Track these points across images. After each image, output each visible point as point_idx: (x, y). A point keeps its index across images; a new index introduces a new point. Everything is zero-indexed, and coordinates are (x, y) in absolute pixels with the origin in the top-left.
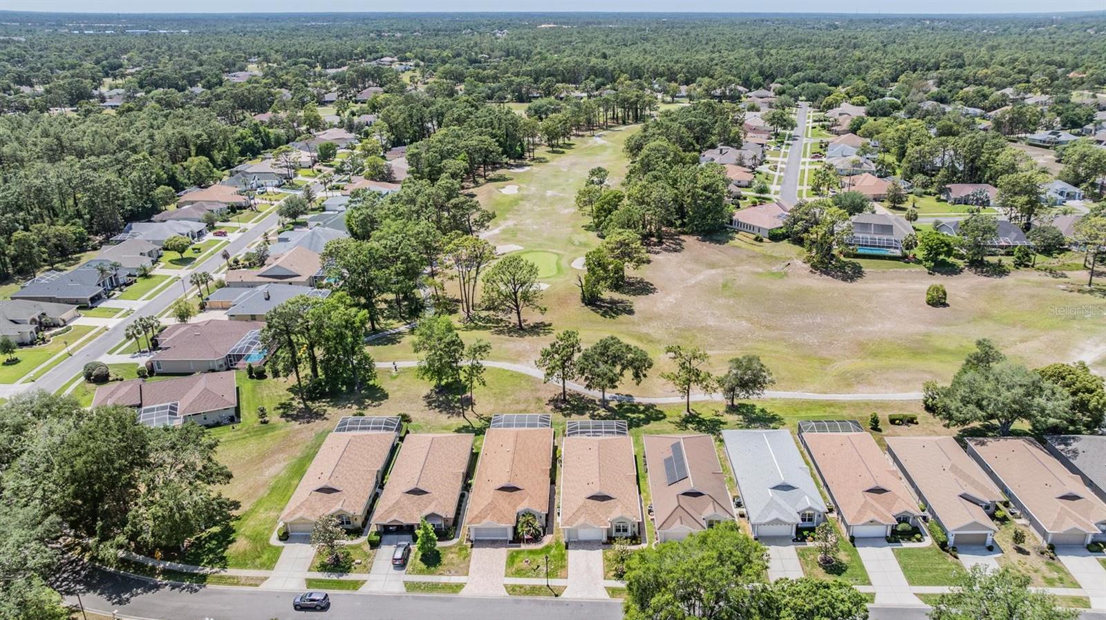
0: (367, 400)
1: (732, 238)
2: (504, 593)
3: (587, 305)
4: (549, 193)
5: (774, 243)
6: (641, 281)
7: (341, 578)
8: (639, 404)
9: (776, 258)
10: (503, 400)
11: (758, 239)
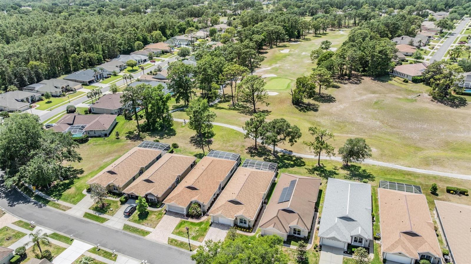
0: (165, 135)
1: (391, 80)
2: (166, 242)
3: (294, 104)
4: (304, 53)
5: (414, 84)
6: (330, 96)
7: (100, 216)
8: (294, 156)
9: (413, 91)
11: (406, 81)
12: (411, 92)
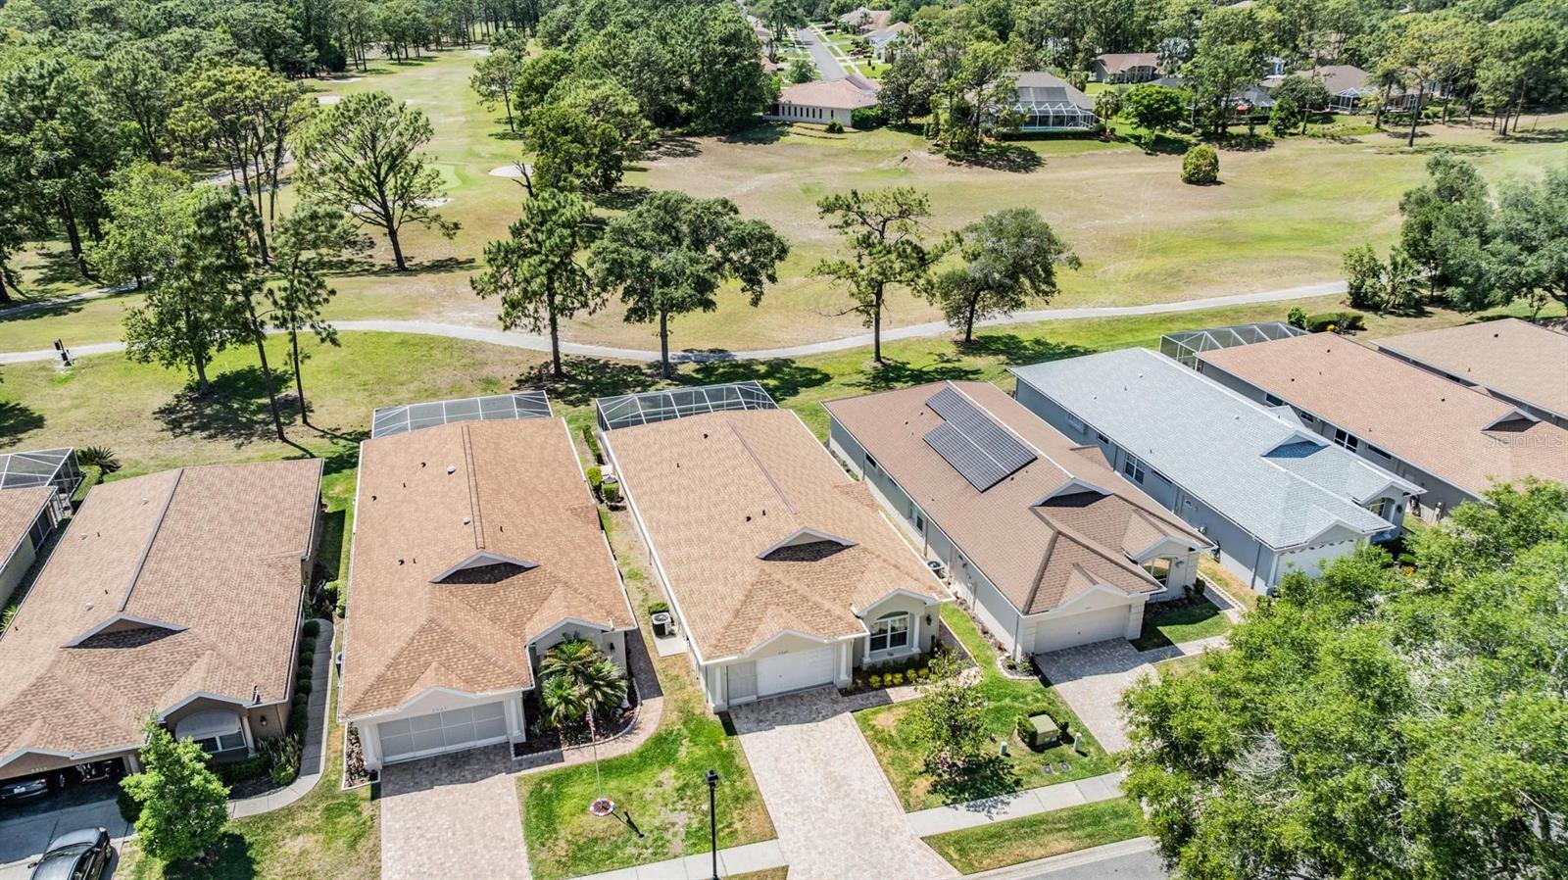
1: (783, 134)
5: (863, 133)
8: (750, 362)
9: (877, 152)
10: (388, 393)
11: (834, 129)
12: (869, 154)
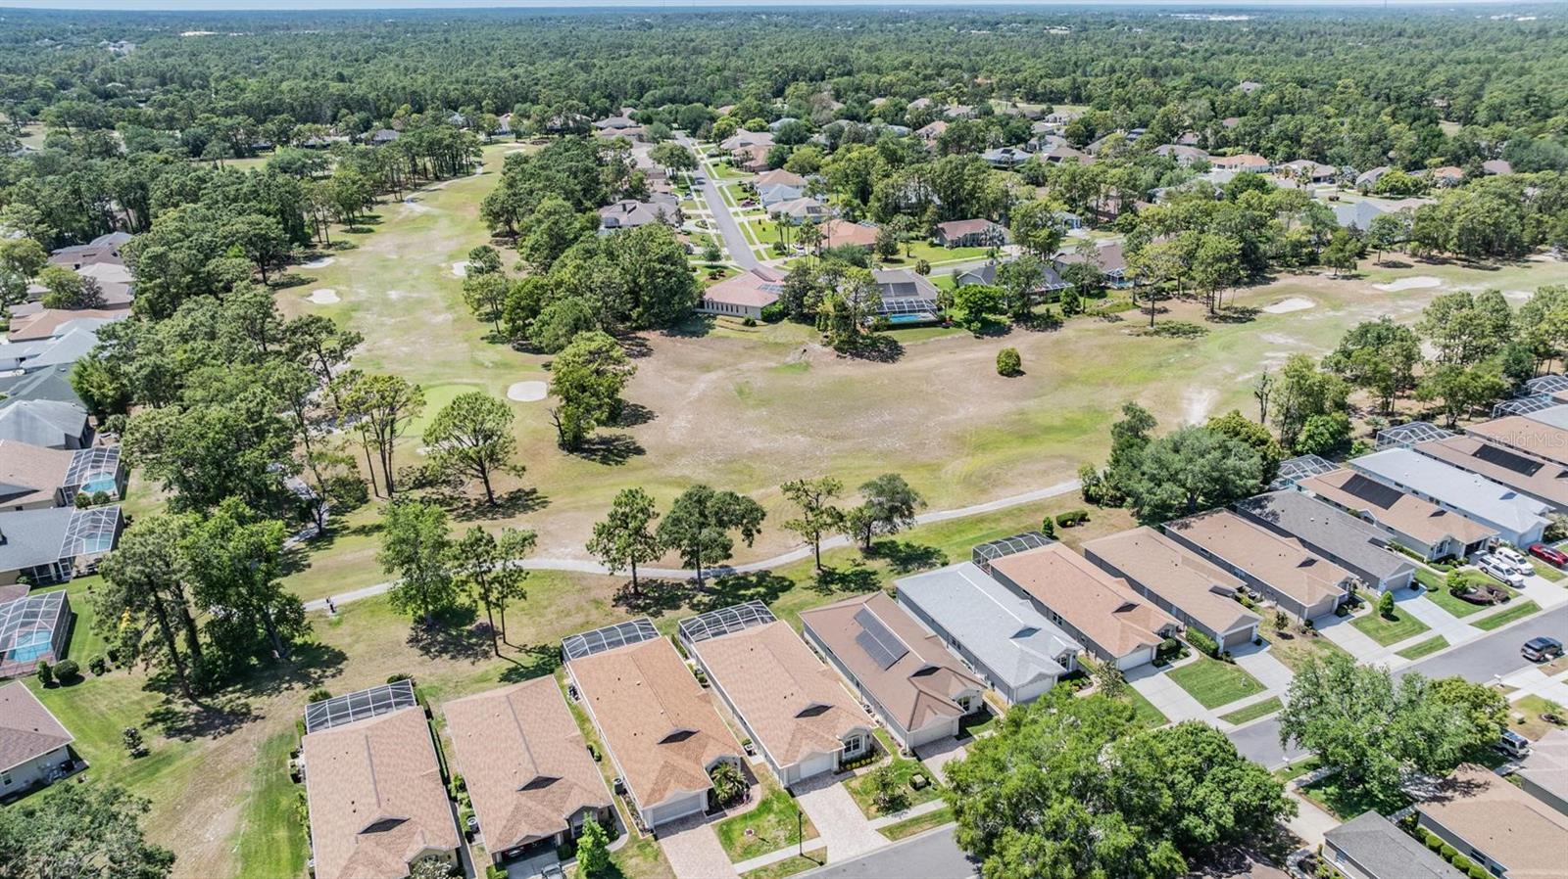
1: (712, 327)
3: (571, 452)
4: (393, 295)
5: (771, 326)
8: (746, 574)
9: (783, 344)
11: (750, 323)
12: (778, 347)
